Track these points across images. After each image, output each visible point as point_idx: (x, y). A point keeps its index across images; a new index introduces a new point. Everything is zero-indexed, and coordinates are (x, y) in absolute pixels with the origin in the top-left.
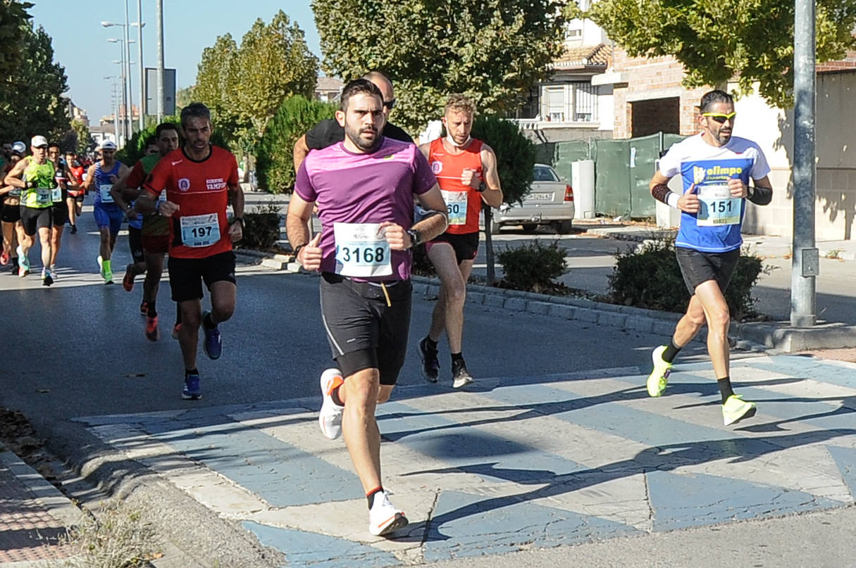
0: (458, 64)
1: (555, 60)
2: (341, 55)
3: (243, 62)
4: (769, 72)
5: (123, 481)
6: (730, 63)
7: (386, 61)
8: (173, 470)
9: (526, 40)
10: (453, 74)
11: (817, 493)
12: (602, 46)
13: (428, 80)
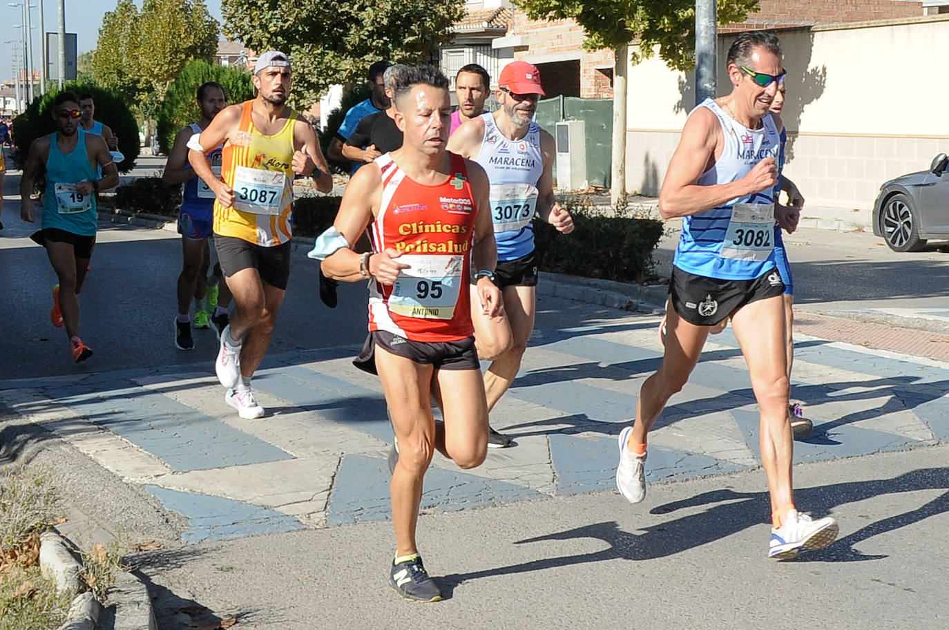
0: (359, 28)
1: (455, 23)
2: (242, 19)
3: (144, 27)
4: (670, 35)
5: (26, 446)
6: (631, 25)
7: (287, 25)
8: (77, 435)
9: (426, 4)
10: (354, 37)
11: (721, 456)
12: (502, 9)
13: (329, 44)
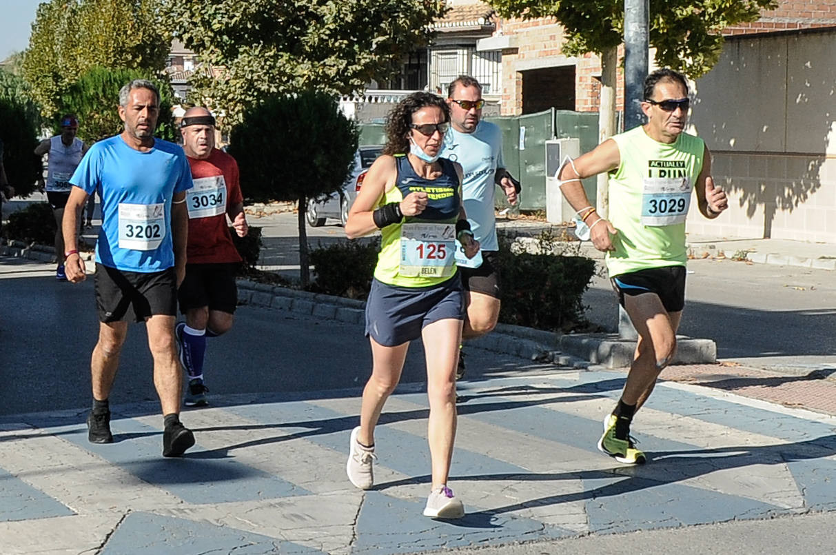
0: (318, 26)
1: (436, 20)
2: (181, 15)
3: (83, 21)
6: (617, 26)
7: (233, 21)
10: (312, 37)
11: (549, 521)
13: (283, 45)
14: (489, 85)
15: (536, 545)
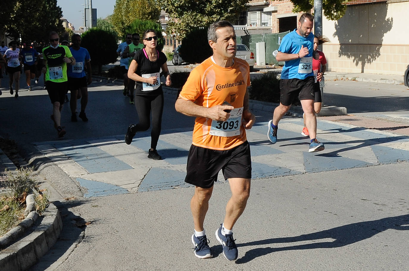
0: (210, 4)
1: (249, 2)
5: (40, 165)
7: (182, 3)
8: (60, 161)
10: (208, 8)
11: (292, 169)
13: (198, 11)
14: (267, 23)
15: (288, 177)
